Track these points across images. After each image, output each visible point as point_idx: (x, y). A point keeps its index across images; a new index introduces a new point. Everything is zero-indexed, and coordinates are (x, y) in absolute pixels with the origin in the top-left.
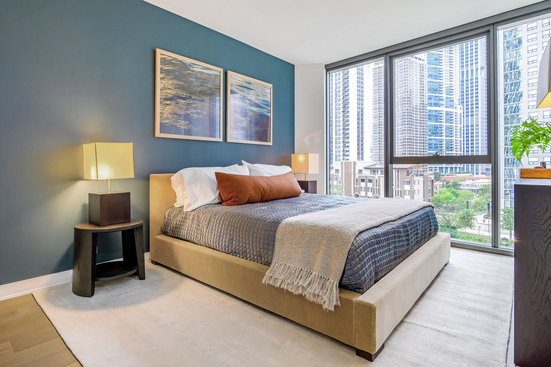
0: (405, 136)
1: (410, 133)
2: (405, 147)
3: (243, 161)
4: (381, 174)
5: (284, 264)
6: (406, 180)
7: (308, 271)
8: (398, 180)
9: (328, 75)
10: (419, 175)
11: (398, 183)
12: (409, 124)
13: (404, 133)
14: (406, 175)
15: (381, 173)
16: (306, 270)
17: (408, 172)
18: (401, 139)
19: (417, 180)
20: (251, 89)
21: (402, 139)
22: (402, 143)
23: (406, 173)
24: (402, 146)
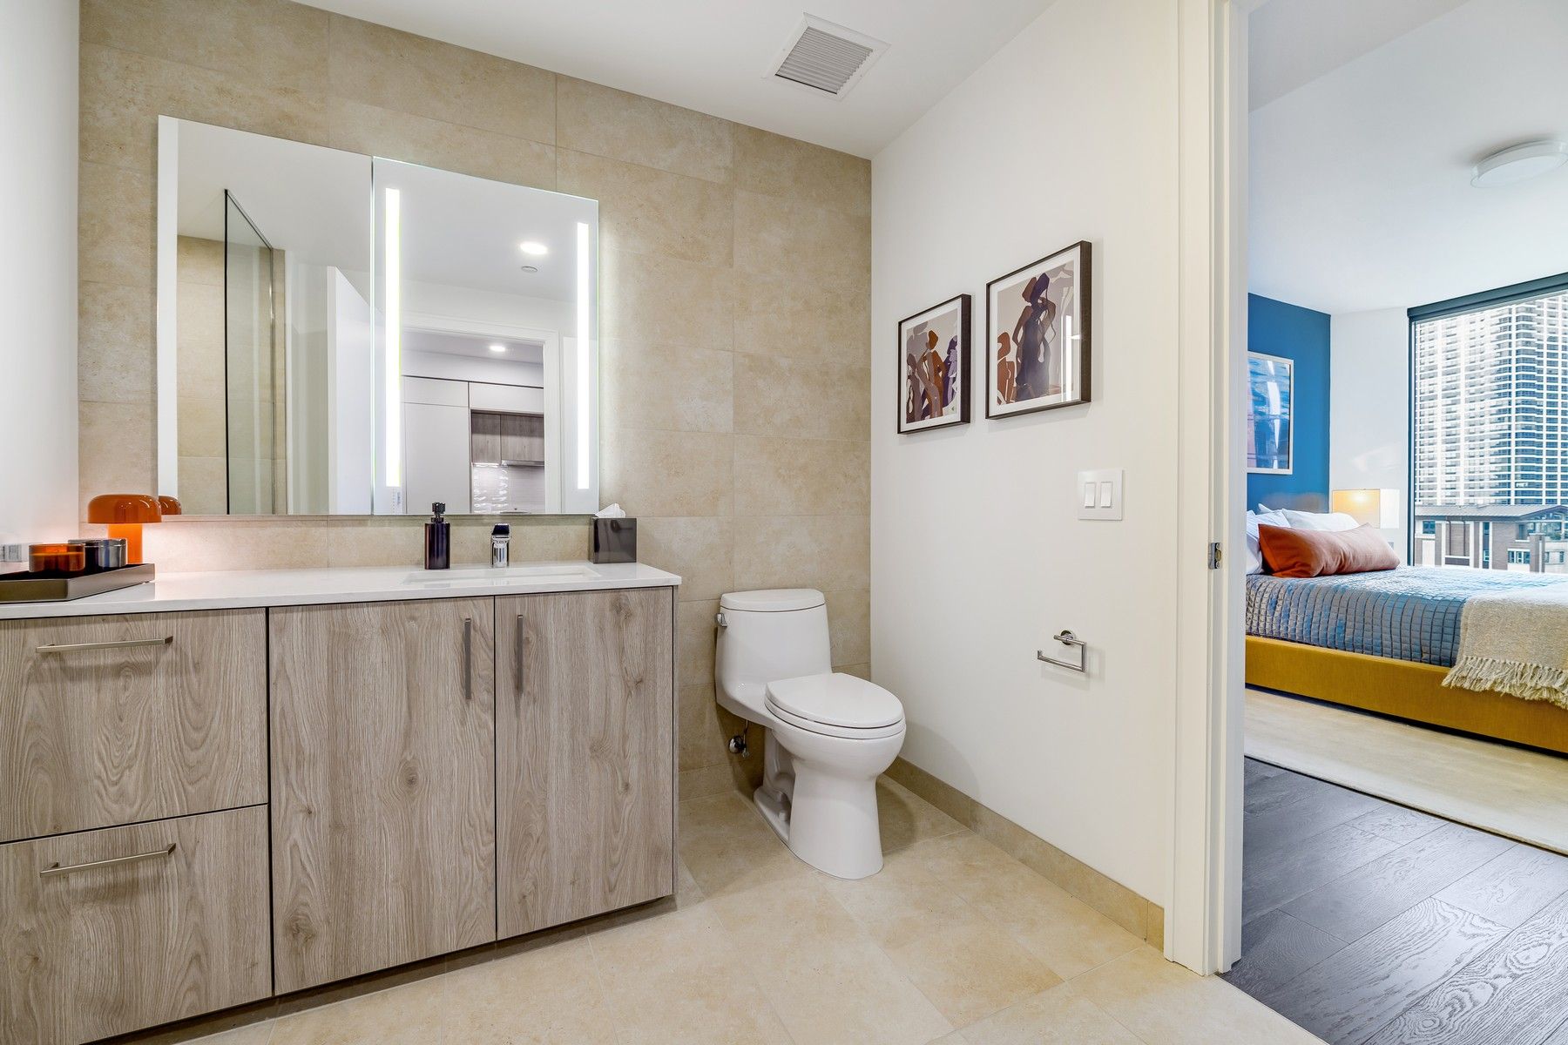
0: (1507, 427)
1: (1526, 419)
2: (1509, 459)
3: (1260, 505)
4: (1424, 532)
5: (1491, 660)
6: (1512, 550)
7: (1553, 669)
8: (1486, 548)
9: (1413, 326)
10: (1563, 537)
11: (1487, 559)
12: (1524, 393)
13: (1506, 419)
14: (1514, 535)
15: (1426, 530)
16: (1547, 668)
17: (1522, 526)
18: (1494, 437)
19: (1555, 551)
20: (1260, 374)
21: (1498, 436)
22: (1498, 445)
23: (1512, 530)
24: (1495, 454)
